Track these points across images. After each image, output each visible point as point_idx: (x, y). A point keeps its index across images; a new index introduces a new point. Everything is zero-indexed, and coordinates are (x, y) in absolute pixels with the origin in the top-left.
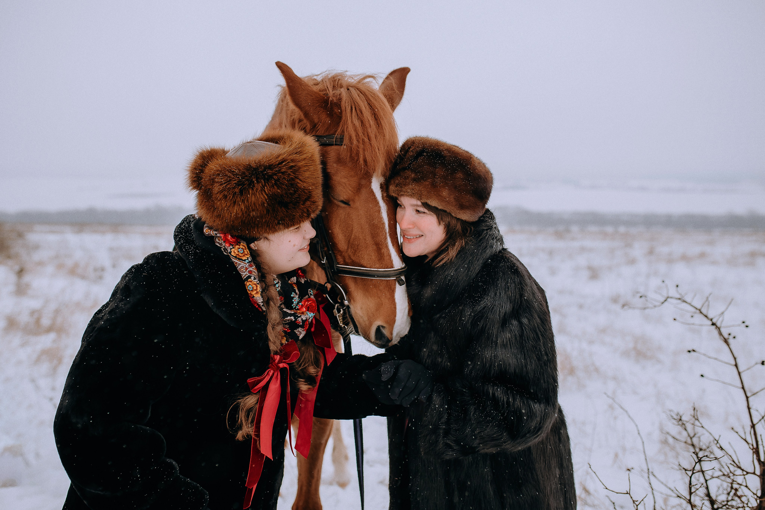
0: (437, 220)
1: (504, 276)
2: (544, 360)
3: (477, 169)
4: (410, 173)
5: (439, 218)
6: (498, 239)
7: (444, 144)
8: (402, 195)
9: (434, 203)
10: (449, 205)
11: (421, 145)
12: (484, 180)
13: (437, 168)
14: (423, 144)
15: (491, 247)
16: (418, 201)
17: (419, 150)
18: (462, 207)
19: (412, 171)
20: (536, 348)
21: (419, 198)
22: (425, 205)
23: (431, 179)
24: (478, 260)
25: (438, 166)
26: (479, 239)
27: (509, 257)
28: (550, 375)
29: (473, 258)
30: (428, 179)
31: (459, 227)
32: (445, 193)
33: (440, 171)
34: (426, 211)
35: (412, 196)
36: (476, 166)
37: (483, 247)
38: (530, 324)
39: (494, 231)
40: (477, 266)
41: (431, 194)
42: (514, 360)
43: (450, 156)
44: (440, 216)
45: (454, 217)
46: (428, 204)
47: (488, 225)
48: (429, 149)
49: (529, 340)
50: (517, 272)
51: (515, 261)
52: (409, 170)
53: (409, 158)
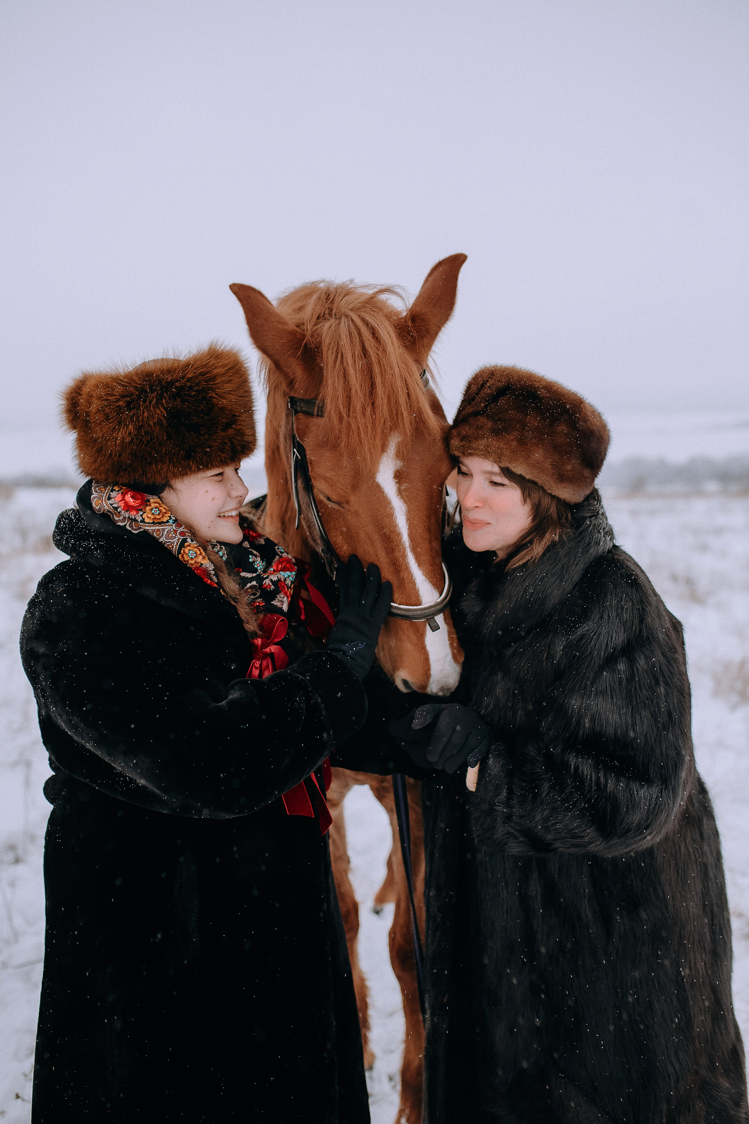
0: (522, 496)
1: (616, 590)
2: (664, 721)
3: (590, 421)
4: (485, 420)
5: (525, 494)
6: (607, 531)
7: (541, 379)
8: (471, 455)
9: (519, 469)
10: (543, 474)
11: (505, 379)
12: (598, 438)
13: (528, 415)
14: (508, 377)
15: (596, 544)
16: (495, 464)
17: (502, 385)
18: (562, 478)
19: (489, 417)
20: (652, 702)
21: (497, 461)
22: (506, 472)
23: (518, 431)
24: (577, 565)
25: (530, 412)
26: (579, 531)
27: (623, 561)
28: (671, 744)
29: (569, 560)
30: (514, 432)
31: (553, 510)
32: (538, 455)
33: (533, 421)
34: (505, 481)
35: (486, 456)
36: (588, 416)
37: (584, 544)
38: (647, 663)
39: (601, 519)
40: (576, 573)
41: (517, 454)
42: (616, 717)
43: (550, 398)
44: (527, 491)
45: (548, 493)
46: (511, 470)
47: (593, 510)
48: (517, 385)
49: (642, 688)
50: (636, 584)
51: (633, 567)
52: (484, 416)
53: (484, 397)
